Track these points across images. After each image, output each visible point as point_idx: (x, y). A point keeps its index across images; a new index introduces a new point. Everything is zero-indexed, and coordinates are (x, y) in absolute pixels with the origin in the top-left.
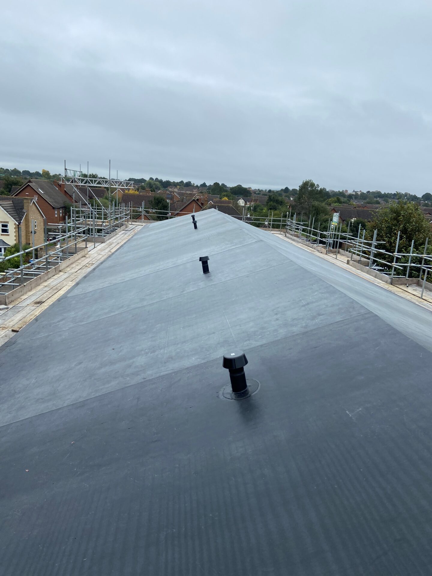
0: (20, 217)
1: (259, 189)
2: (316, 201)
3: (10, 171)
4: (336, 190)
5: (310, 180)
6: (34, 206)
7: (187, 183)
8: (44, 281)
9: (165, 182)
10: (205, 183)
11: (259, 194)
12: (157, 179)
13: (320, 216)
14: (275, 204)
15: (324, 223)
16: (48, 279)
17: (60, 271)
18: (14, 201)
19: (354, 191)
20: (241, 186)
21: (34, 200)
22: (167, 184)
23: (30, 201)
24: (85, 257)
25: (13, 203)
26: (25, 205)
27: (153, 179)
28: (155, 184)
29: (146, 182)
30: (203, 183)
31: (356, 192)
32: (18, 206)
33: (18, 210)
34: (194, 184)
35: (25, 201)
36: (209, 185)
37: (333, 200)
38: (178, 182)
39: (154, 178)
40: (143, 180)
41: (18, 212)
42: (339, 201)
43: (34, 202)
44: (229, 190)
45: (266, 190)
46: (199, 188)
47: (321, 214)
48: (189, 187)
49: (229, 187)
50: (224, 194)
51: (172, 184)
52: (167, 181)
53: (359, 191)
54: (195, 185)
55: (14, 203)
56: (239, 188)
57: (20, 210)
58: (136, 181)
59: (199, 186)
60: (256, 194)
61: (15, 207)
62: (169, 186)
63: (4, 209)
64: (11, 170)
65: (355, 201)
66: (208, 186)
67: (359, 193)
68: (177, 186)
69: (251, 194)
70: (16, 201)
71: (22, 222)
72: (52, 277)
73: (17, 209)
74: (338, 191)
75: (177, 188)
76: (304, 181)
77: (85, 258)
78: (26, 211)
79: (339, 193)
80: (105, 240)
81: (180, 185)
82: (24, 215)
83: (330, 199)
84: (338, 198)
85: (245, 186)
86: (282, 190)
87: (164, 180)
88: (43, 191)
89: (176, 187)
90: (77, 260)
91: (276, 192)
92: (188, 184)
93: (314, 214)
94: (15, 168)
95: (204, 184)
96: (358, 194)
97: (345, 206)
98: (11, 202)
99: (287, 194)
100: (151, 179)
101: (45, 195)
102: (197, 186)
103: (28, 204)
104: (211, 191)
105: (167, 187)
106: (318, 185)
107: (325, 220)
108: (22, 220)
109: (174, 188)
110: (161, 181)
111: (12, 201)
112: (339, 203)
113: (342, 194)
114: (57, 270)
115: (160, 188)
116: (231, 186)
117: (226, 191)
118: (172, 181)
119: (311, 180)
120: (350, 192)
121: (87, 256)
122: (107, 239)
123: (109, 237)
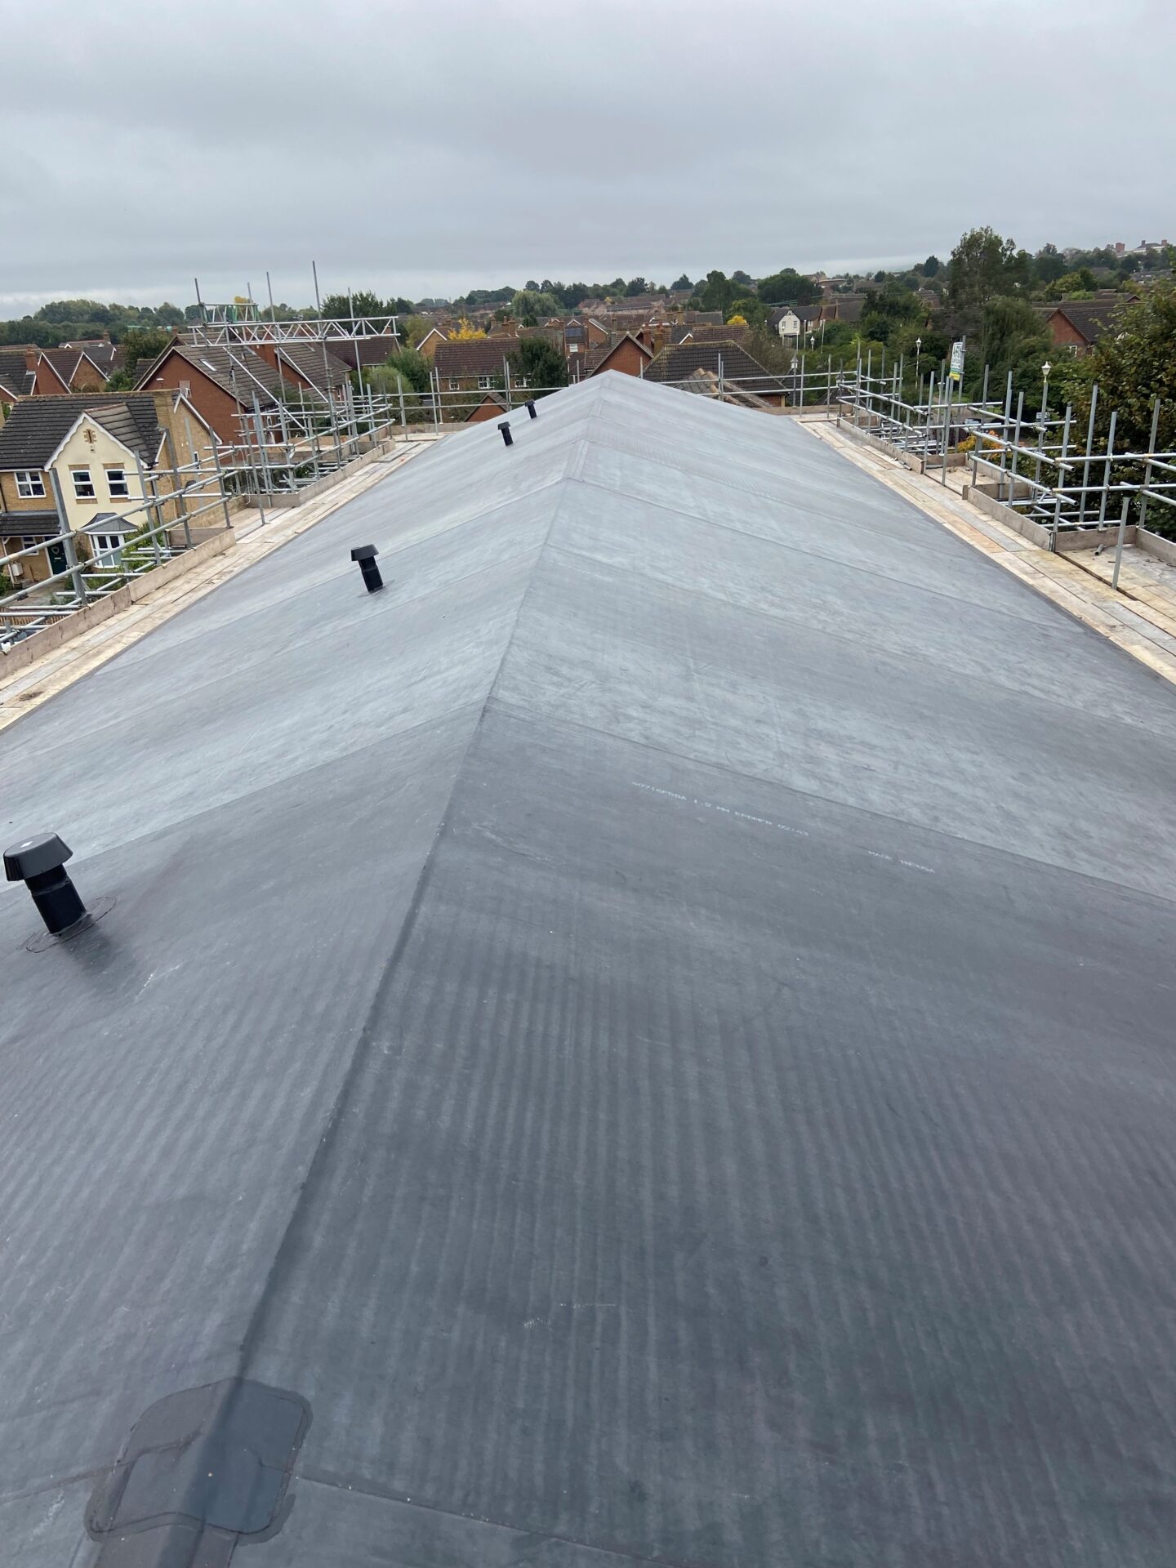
0: (151, 447)
1: (848, 274)
2: (997, 296)
3: (154, 312)
4: (1088, 247)
5: (985, 227)
6: (183, 409)
7: (633, 284)
8: (77, 636)
9: (569, 289)
10: (684, 276)
11: (846, 289)
12: (546, 283)
13: (1010, 341)
14: (884, 316)
15: (1021, 361)
16: (90, 627)
17: (133, 603)
18: (132, 404)
19: (1143, 244)
20: (792, 271)
21: (181, 395)
22: (575, 296)
23: (169, 400)
24: (224, 554)
25: (130, 411)
26: (161, 412)
27: (537, 285)
28: (539, 301)
29: (516, 297)
30: (681, 279)
31: (1148, 247)
32: (143, 416)
33: (142, 429)
34: (653, 285)
35: (157, 401)
36: (699, 280)
37: (1070, 280)
38: (609, 283)
39: (540, 283)
40: (507, 293)
41: (145, 433)
42: (1088, 284)
43: (181, 400)
44: (755, 291)
45: (869, 275)
46: (667, 296)
47: (1015, 333)
48: (638, 297)
49: (758, 280)
50: (737, 306)
51: (589, 293)
52: (574, 285)
53: (1160, 243)
54: (657, 288)
55: (132, 408)
56: (783, 279)
57: (150, 429)
58: (489, 299)
59: (668, 287)
60: (839, 290)
61: (135, 419)
62: (583, 301)
63: (107, 430)
64: (155, 309)
65: (1145, 275)
66: (694, 284)
67: (1159, 249)
68: (605, 298)
69: (820, 291)
70: (136, 404)
71: (156, 460)
72: (104, 622)
73: (141, 425)
74: (1092, 250)
75: (605, 303)
76: (966, 234)
77: (222, 557)
78: (164, 429)
79: (1095, 254)
80: (301, 498)
81: (614, 294)
82: (161, 439)
83: (1061, 281)
84: (1085, 272)
85: (803, 270)
86: (918, 267)
87: (567, 283)
88: (213, 366)
89: (603, 300)
90: (195, 567)
91: (898, 278)
92: (637, 287)
93: (993, 334)
94: (166, 304)
95: (684, 280)
96: (1155, 251)
97: (1106, 297)
98: (125, 408)
99: (932, 279)
100: (531, 285)
101: (220, 375)
102: (663, 290)
103: (165, 408)
104: (700, 300)
105: (576, 304)
106: (1011, 242)
107: (1027, 350)
108: (156, 453)
109: (595, 306)
110: (557, 291)
111: (127, 405)
112: (1087, 291)
113: (1104, 258)
114: (122, 601)
115: (555, 310)
116: (763, 277)
117: (746, 294)
118: (590, 285)
119: (988, 227)
120: (1132, 247)
121: (228, 552)
122: (309, 494)
123: (317, 489)
